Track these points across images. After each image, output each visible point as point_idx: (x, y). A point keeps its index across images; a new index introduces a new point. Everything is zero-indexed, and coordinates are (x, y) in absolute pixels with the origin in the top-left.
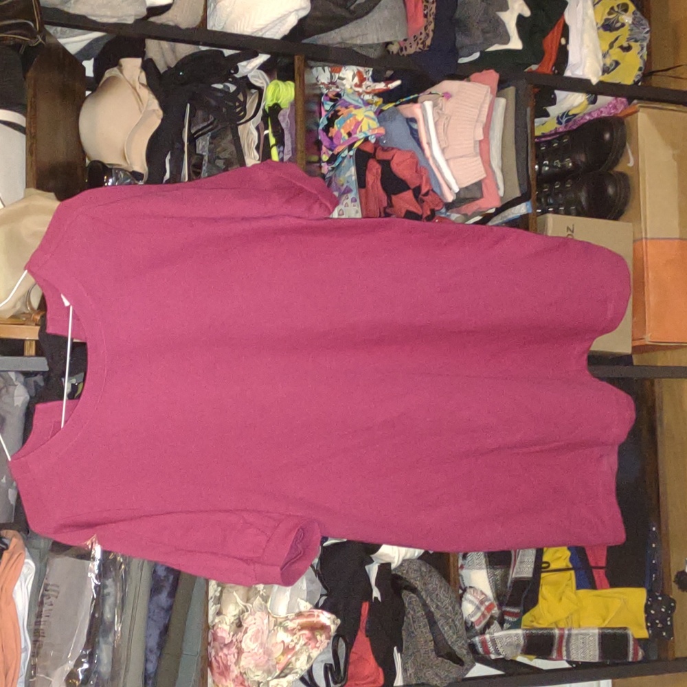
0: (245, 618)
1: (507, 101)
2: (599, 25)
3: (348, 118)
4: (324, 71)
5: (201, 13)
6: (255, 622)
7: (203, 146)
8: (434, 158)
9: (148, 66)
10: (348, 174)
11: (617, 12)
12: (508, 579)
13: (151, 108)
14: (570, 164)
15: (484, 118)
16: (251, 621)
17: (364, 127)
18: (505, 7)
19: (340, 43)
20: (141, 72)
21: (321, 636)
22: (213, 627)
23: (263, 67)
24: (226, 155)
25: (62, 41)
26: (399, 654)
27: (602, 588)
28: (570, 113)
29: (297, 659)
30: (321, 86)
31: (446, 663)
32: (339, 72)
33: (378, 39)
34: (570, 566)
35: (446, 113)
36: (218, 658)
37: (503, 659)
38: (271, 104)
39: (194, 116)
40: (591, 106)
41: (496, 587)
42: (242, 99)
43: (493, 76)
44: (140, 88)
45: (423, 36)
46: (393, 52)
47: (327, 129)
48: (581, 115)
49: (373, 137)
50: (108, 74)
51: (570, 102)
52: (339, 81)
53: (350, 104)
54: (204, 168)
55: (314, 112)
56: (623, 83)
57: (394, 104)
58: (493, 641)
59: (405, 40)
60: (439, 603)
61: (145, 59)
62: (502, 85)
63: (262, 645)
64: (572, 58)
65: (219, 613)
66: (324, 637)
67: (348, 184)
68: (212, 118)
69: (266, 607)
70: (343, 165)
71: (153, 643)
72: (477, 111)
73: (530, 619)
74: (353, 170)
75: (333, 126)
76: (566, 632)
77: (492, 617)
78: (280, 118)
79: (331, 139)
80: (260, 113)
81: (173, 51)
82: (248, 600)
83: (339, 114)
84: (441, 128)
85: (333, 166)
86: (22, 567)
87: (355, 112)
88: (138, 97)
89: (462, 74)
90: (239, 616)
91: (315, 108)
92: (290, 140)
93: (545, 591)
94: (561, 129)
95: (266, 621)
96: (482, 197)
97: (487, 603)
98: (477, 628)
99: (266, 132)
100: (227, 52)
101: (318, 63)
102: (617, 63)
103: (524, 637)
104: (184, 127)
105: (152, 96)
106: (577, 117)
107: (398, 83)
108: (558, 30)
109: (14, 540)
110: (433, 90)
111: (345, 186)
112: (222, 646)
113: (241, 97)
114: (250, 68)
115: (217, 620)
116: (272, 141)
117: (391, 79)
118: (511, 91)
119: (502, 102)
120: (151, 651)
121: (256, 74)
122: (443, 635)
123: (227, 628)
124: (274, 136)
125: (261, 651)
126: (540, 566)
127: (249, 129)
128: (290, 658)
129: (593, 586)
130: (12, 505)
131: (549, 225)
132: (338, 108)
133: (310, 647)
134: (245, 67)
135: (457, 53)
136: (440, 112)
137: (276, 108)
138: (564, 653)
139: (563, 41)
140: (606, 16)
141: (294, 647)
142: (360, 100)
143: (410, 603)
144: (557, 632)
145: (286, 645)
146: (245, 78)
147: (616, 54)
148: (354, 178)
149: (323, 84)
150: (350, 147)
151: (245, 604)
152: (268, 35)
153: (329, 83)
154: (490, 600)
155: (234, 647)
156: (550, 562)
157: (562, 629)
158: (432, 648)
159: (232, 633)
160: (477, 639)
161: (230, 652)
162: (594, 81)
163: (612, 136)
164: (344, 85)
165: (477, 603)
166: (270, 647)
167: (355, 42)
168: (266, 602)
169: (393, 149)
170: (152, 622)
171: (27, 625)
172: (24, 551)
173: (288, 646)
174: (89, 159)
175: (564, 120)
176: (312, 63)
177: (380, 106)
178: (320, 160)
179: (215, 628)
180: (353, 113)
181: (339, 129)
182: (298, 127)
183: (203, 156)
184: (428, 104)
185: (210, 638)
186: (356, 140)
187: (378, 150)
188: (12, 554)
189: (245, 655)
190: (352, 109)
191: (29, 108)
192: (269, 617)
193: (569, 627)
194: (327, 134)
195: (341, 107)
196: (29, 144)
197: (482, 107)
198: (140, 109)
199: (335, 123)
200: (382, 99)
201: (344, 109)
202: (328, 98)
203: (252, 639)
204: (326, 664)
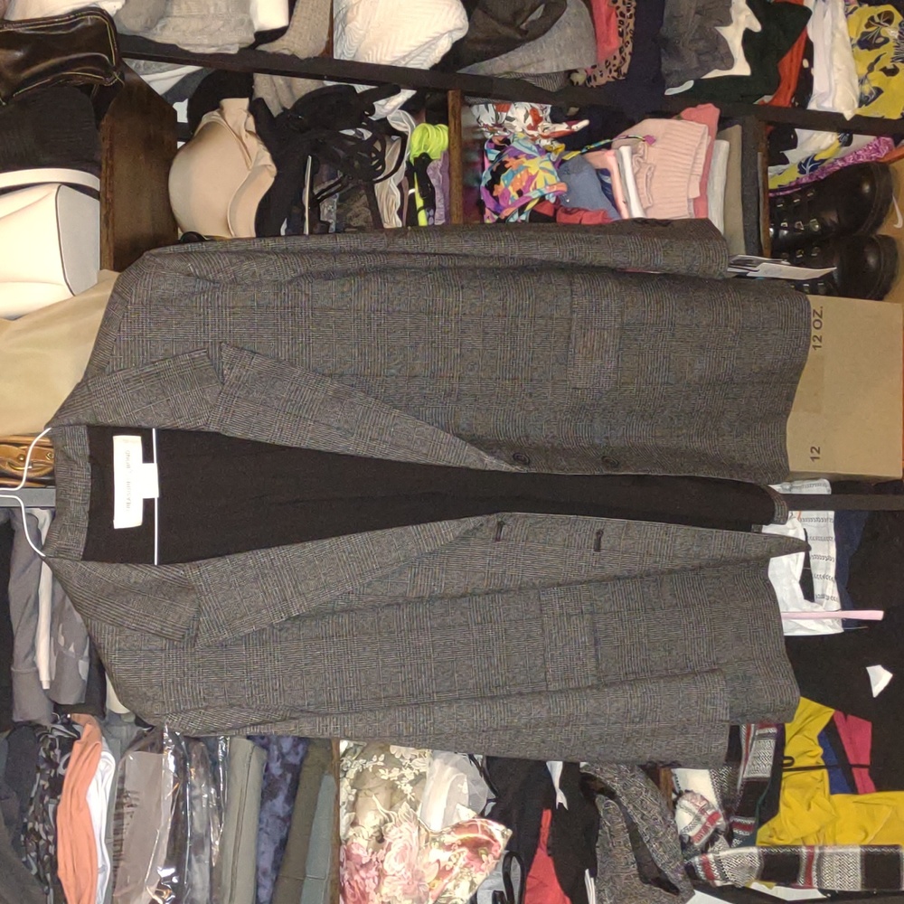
0: (387, 830)
1: (730, 145)
2: (855, 42)
3: (518, 171)
4: (488, 110)
5: (325, 37)
6: (401, 835)
7: (330, 211)
9: (258, 108)
11: (879, 23)
12: (737, 779)
13: (262, 163)
14: (817, 226)
15: (699, 170)
16: (396, 833)
17: (540, 185)
18: (727, 21)
19: (507, 73)
20: (248, 116)
21: (487, 854)
22: (346, 841)
23: (406, 107)
24: (359, 222)
25: (145, 78)
26: (592, 879)
27: (865, 792)
28: (817, 159)
29: (456, 886)
30: (484, 129)
31: (656, 891)
32: (507, 111)
33: (558, 66)
34: (822, 763)
35: (648, 162)
36: (352, 883)
37: (733, 886)
38: (418, 154)
39: (317, 172)
40: (845, 148)
41: (722, 790)
42: (379, 149)
43: (711, 112)
44: (246, 136)
45: (617, 62)
46: (577, 83)
47: (491, 187)
48: (832, 160)
49: (551, 195)
50: (205, 119)
51: (817, 143)
52: (506, 122)
53: (522, 153)
55: (475, 164)
56: (887, 117)
57: (579, 152)
58: (718, 861)
59: (594, 67)
60: (645, 813)
61: (254, 99)
62: (724, 123)
63: (410, 866)
64: (818, 86)
65: (354, 824)
66: (491, 856)
68: (340, 175)
69: (415, 816)
71: (266, 863)
72: (692, 159)
73: (769, 833)
75: (498, 183)
76: (817, 851)
77: (716, 831)
78: (430, 172)
79: (496, 199)
80: (404, 166)
81: (290, 87)
82: (391, 807)
83: (507, 166)
84: (642, 181)
86: (98, 762)
87: (527, 163)
88: (243, 148)
89: (669, 110)
90: (380, 827)
91: (476, 158)
92: (442, 201)
93: (788, 796)
94: (805, 179)
95: (416, 834)
97: (709, 812)
98: (697, 844)
99: (411, 191)
100: (360, 88)
101: (479, 99)
102: (879, 91)
103: (760, 858)
104: (304, 186)
105: (262, 147)
106: (825, 164)
107: (585, 123)
108: (798, 47)
109: (88, 727)
110: (629, 132)
112: (358, 867)
113: (378, 146)
114: (390, 108)
115: (351, 833)
116: (420, 202)
117: (577, 119)
118: (736, 131)
119: (724, 145)
120: (264, 873)
121: (398, 115)
122: (650, 855)
123: (365, 843)
124: (422, 196)
125: (409, 874)
126: (781, 763)
127: (390, 187)
128: (446, 884)
129: (853, 789)
130: (83, 680)
132: (505, 158)
133: (473, 869)
134: (383, 106)
135: (664, 82)
136: (640, 160)
137: (425, 159)
138: (815, 880)
139: (806, 64)
140: (864, 29)
141: (452, 869)
142: (534, 148)
143: (607, 812)
144: (804, 850)
145: (442, 865)
146: (384, 121)
147: (877, 78)
149: (486, 126)
150: (521, 210)
151: (387, 812)
152: (413, 64)
153: (494, 125)
154: (714, 807)
155: (374, 869)
156: (794, 757)
157: (812, 847)
158: (636, 872)
159: (370, 850)
160: (697, 860)
161: (368, 875)
162: (848, 115)
163: (873, 188)
164: (513, 127)
165: (696, 812)
166: (421, 868)
167: (527, 71)
168: (415, 809)
169: (579, 210)
170: (265, 835)
171: (106, 837)
172: (101, 740)
173: (445, 867)
174: (182, 231)
175: (809, 167)
176: (472, 100)
177: (561, 155)
179: (349, 843)
180: (524, 165)
181: (506, 186)
182: (454, 185)
183: (328, 224)
184: (625, 151)
185: (343, 856)
186: (528, 200)
187: (559, 212)
188: (86, 745)
189: (387, 879)
190: (524, 159)
191: (104, 166)
192: (419, 829)
193: (821, 844)
194: (491, 193)
195: (510, 157)
196: (104, 212)
197: (697, 154)
198: (247, 164)
199: (502, 177)
200: (563, 145)
201: (513, 159)
202: (493, 145)
203: (398, 858)
204: (495, 891)
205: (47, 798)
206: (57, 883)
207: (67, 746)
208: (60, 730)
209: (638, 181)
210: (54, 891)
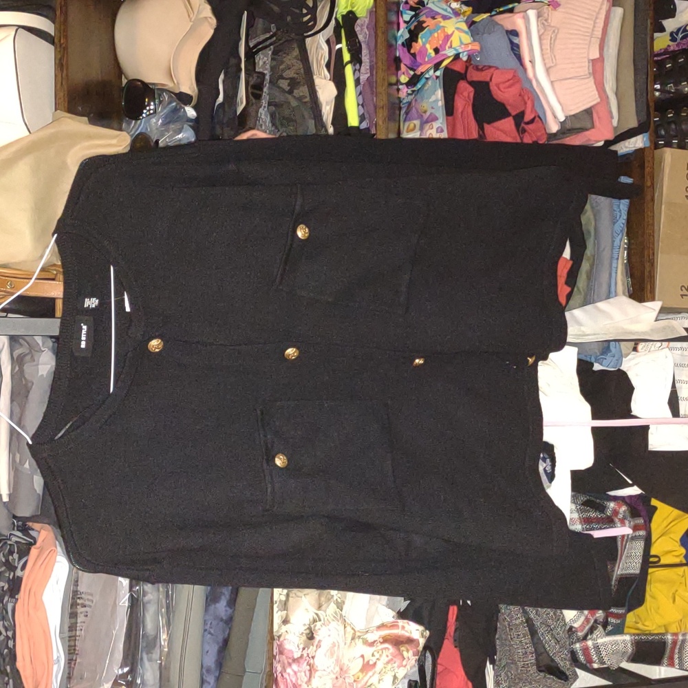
0: (317, 628)
1: (624, 12)
3: (436, 30)
6: (329, 634)
7: (264, 63)
8: (537, 80)
10: (433, 98)
12: (612, 576)
13: (202, 16)
14: (687, 89)
15: (599, 33)
16: (325, 632)
17: (456, 43)
21: (408, 651)
22: (279, 637)
24: (290, 74)
26: (491, 666)
29: (380, 680)
31: (549, 678)
34: (684, 561)
35: (552, 25)
36: (284, 674)
37: (608, 668)
38: (345, 12)
39: (252, 26)
42: (311, 5)
47: (408, 44)
53: (439, 14)
54: (265, 89)
55: (390, 23)
57: (488, 15)
58: (597, 648)
63: (337, 661)
65: (285, 621)
66: (411, 653)
67: (433, 111)
68: (274, 29)
69: (341, 616)
70: (426, 88)
71: (210, 661)
72: (592, 22)
73: (634, 620)
74: (439, 93)
75: (416, 41)
76: (680, 638)
77: (596, 621)
78: (357, 29)
79: (414, 55)
80: (333, 22)
82: (320, 608)
83: (424, 25)
85: (414, 89)
86: (53, 566)
87: (443, 23)
88: (188, 5)
90: (309, 625)
91: (394, 18)
92: (368, 56)
93: (654, 589)
95: (342, 632)
96: (593, 127)
98: (580, 634)
99: (338, 46)
103: (632, 644)
104: (240, 39)
105: (204, 1)
109: (43, 533)
111: (428, 114)
112: (290, 661)
113: (310, 2)
115: (283, 630)
116: (347, 57)
119: (618, 12)
120: (208, 671)
122: (544, 647)
123: (296, 640)
124: (349, 50)
125: (337, 669)
126: (648, 561)
127: (319, 42)
128: (371, 677)
130: (39, 494)
131: (666, 161)
132: (422, 18)
133: (396, 665)
136: (545, 22)
137: (351, 18)
138: (677, 661)
141: (375, 663)
142: (449, 10)
144: (669, 638)
145: (366, 660)
148: (441, 103)
150: (437, 67)
151: (317, 612)
155: (305, 663)
156: (659, 555)
157: (676, 634)
158: (534, 661)
159: (301, 646)
160: (578, 646)
161: (300, 669)
166: (347, 663)
168: (341, 610)
169: (490, 67)
170: (209, 635)
171: (60, 633)
172: (56, 546)
173: (368, 661)
174: (126, 78)
175: (680, 36)
177: (470, 16)
178: (398, 82)
179: (281, 639)
180: (442, 24)
181: (424, 45)
182: (379, 41)
183: (264, 75)
184: (532, 14)
185: (275, 651)
186: (443, 58)
187: (470, 69)
188: (41, 550)
189: (317, 674)
190: (440, 19)
191: (58, 13)
192: (345, 627)
193: (683, 633)
194: (409, 51)
195: (427, 17)
196: (59, 56)
197: (597, 18)
198: (189, 16)
199: (420, 36)
200: (471, 9)
201: (430, 19)
202: (408, 6)
203: (328, 654)
204: (410, 680)
205: (6, 599)
206: (16, 675)
207: (24, 550)
208: (18, 536)
209: (544, 42)
210: (13, 681)
